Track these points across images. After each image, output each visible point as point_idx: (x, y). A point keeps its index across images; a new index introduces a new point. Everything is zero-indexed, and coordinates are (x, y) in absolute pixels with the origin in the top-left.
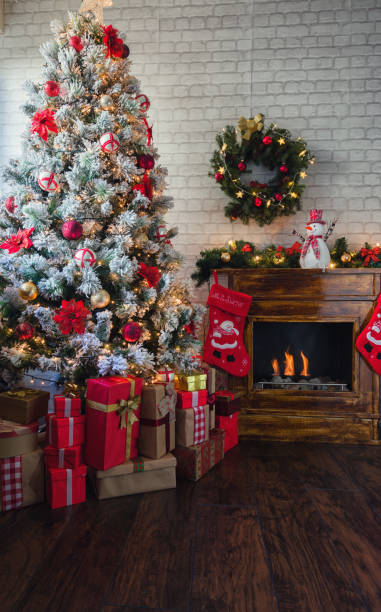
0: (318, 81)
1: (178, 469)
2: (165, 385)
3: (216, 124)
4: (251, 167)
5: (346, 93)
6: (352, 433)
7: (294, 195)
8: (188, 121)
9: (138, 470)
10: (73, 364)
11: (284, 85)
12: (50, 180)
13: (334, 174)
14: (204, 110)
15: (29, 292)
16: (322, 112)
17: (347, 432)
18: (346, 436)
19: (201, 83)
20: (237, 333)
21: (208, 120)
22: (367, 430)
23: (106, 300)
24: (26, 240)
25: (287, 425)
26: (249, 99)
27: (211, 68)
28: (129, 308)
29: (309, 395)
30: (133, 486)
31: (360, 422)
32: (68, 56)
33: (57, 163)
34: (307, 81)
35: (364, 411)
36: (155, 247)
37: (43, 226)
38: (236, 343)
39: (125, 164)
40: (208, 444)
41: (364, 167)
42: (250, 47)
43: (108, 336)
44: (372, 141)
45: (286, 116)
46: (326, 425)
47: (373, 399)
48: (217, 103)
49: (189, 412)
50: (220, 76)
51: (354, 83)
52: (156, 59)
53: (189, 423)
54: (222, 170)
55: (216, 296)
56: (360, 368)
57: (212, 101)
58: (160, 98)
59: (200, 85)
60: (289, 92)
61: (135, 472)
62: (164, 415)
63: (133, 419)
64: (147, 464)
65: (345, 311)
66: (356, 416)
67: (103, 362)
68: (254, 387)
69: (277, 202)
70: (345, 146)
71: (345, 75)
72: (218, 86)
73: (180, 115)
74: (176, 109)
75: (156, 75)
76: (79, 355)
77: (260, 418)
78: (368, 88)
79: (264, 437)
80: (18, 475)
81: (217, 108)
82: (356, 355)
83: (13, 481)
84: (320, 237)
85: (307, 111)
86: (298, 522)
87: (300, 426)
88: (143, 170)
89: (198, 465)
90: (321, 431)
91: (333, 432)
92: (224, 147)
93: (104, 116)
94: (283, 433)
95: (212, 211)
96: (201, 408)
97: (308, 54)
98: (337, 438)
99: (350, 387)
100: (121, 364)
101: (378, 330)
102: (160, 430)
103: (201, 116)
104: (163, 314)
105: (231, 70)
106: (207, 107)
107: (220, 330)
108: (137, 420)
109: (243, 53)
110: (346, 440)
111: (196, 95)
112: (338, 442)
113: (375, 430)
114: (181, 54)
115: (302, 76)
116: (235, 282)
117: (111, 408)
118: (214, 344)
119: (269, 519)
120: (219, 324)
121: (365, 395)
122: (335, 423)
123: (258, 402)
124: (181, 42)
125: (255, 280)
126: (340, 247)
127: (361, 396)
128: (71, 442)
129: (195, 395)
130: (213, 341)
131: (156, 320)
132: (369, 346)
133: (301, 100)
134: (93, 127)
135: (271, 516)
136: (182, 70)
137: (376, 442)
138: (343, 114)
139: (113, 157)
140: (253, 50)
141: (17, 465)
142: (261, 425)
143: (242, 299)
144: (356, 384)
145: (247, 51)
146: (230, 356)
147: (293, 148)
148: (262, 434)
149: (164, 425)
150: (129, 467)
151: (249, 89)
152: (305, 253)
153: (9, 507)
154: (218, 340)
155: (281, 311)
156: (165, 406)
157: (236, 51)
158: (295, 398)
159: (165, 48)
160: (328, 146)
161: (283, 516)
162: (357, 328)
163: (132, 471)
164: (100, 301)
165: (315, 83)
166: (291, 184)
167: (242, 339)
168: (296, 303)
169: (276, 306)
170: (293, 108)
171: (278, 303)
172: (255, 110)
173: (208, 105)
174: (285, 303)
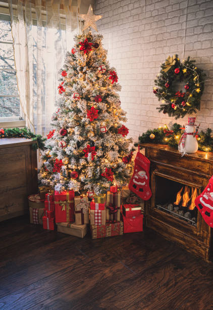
6: (196, 250)
7: (188, 104)
8: (156, 55)
14: (162, 48)
15: (48, 155)
17: (193, 249)
19: (163, 32)
20: (147, 178)
21: (164, 54)
23: (67, 161)
25: (167, 232)
26: (184, 39)
27: (167, 23)
31: (200, 246)
35: (202, 241)
38: (144, 184)
40: (104, 226)
42: (187, 6)
45: (203, 48)
46: (184, 240)
48: (169, 43)
49: (92, 211)
50: (171, 26)
52: (144, 22)
53: (92, 216)
54: (155, 88)
57: (167, 42)
58: (144, 43)
59: (162, 33)
62: (79, 210)
68: (154, 207)
72: (170, 33)
73: (152, 52)
74: (151, 49)
75: (144, 30)
79: (158, 233)
80: (37, 215)
81: (168, 46)
87: (172, 235)
89: (94, 233)
90: (181, 242)
91: (187, 245)
94: (165, 235)
96: (100, 211)
98: (188, 249)
101: (207, 198)
103: (161, 52)
107: (138, 175)
109: (183, 10)
111: (159, 40)
112: (189, 251)
113: (207, 254)
114: (154, 17)
116: (148, 152)
117: (56, 203)
118: (135, 181)
120: (138, 171)
121: (203, 232)
122: (188, 241)
123: (156, 215)
124: (155, 10)
127: (201, 232)
128: (49, 210)
132: (201, 206)
136: (154, 26)
145: (185, 9)
146: (141, 189)
149: (80, 214)
150: (66, 224)
151: (185, 33)
153: (35, 223)
157: (180, 9)
159: (148, 15)
163: (67, 226)
164: (65, 162)
166: (190, 96)
167: (149, 182)
168: (173, 170)
169: (164, 169)
170: (207, 42)
171: (165, 168)
172: (187, 46)
173: (165, 45)
174: (168, 168)
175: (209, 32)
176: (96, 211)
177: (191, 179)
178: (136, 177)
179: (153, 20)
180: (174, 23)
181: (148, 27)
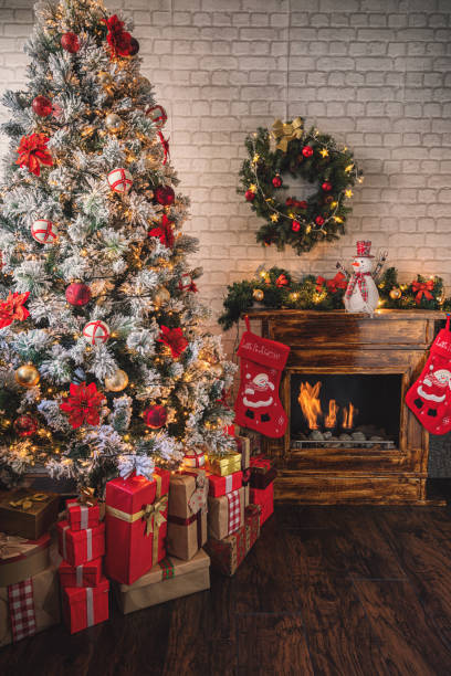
0: (368, 72)
1: (212, 569)
2: (195, 476)
3: (245, 122)
4: (288, 181)
5: (400, 88)
6: (398, 493)
7: (338, 219)
8: (211, 117)
9: (168, 576)
10: (88, 466)
11: (327, 75)
12: (47, 232)
13: (383, 189)
14: (229, 103)
15: (30, 378)
16: (372, 112)
17: (390, 494)
18: (392, 497)
20: (272, 387)
21: (235, 117)
22: (413, 490)
23: (124, 382)
24: (19, 310)
25: (327, 487)
26: (284, 91)
27: (238, 49)
28: (153, 390)
29: (352, 454)
30: (162, 595)
31: (407, 481)
32: (62, 62)
33: (54, 207)
34: (355, 72)
35: (412, 469)
36: (179, 305)
37: (41, 290)
38: (271, 399)
39: (141, 209)
40: (244, 530)
41: (418, 181)
42: (287, 24)
43: (128, 424)
44: (429, 149)
45: (329, 115)
46: (371, 486)
47: (422, 457)
48: (246, 95)
49: (223, 501)
51: (410, 76)
52: (168, 33)
53: (223, 513)
54: (253, 188)
55: (248, 346)
56: (408, 424)
57: (240, 93)
58: (175, 86)
59: (224, 70)
60: (333, 84)
61: (164, 579)
62: (195, 511)
63: (161, 520)
64: (178, 568)
65: (394, 361)
66: (403, 476)
67: (125, 463)
68: (291, 447)
69: (318, 227)
70: (398, 154)
71: (400, 66)
72: (247, 73)
73: (200, 109)
74: (195, 101)
76: (95, 454)
77: (298, 480)
78: (427, 84)
79: (302, 501)
80: (29, 601)
81: (246, 102)
82: (405, 409)
83: (24, 609)
84: (368, 274)
85: (355, 110)
86: (347, 634)
87: (342, 488)
88: (161, 207)
89: (234, 558)
90: (365, 492)
91: (377, 494)
92: (256, 159)
93: (112, 144)
94: (324, 495)
95: (240, 232)
96: (236, 493)
97: (357, 36)
98: (381, 500)
99: (397, 445)
100: (147, 467)
101: (430, 384)
102: (191, 529)
103: (226, 112)
104: (191, 390)
105: (264, 53)
106: (234, 101)
107: (254, 386)
108: (165, 520)
109: (279, 30)
110: (392, 501)
111: (218, 84)
112: (382, 503)
113: (423, 490)
114: (200, 29)
115: (349, 65)
116: (270, 328)
117: (136, 517)
118: (246, 402)
119: (315, 631)
120: (252, 379)
121: (413, 452)
122: (380, 484)
123: (295, 463)
124: (200, 12)
125: (294, 326)
126: (389, 279)
127: (409, 454)
128: (90, 557)
129: (229, 478)
130: (245, 400)
131: (183, 398)
132: (420, 402)
133: (348, 95)
134: (99, 159)
135: (317, 627)
136: (201, 50)
137: (424, 502)
138: (396, 115)
139: (126, 199)
140: (290, 27)
141: (28, 589)
142: (298, 488)
143: (278, 350)
144: (403, 442)
145: (283, 29)
146: (265, 415)
147: (338, 160)
148: (300, 497)
149: (195, 523)
150: (157, 574)
151: (285, 79)
152: (350, 294)
153: (20, 637)
154: (250, 398)
155: (322, 362)
156: (195, 501)
157: (270, 28)
158: (336, 458)
159: (180, 20)
160: (377, 154)
161: (331, 625)
162: (406, 379)
163: (161, 578)
164: (117, 384)
165: (364, 74)
166: (334, 204)
167: (278, 394)
168: (339, 353)
169: (316, 356)
170: (338, 106)
171: (319, 352)
172: (292, 106)
173: (235, 97)
174: (327, 352)
175: (341, 88)
176: (230, 496)
177: (385, 359)
178: (250, 391)
179: (198, 35)
180: (258, 53)
181: (180, 49)
